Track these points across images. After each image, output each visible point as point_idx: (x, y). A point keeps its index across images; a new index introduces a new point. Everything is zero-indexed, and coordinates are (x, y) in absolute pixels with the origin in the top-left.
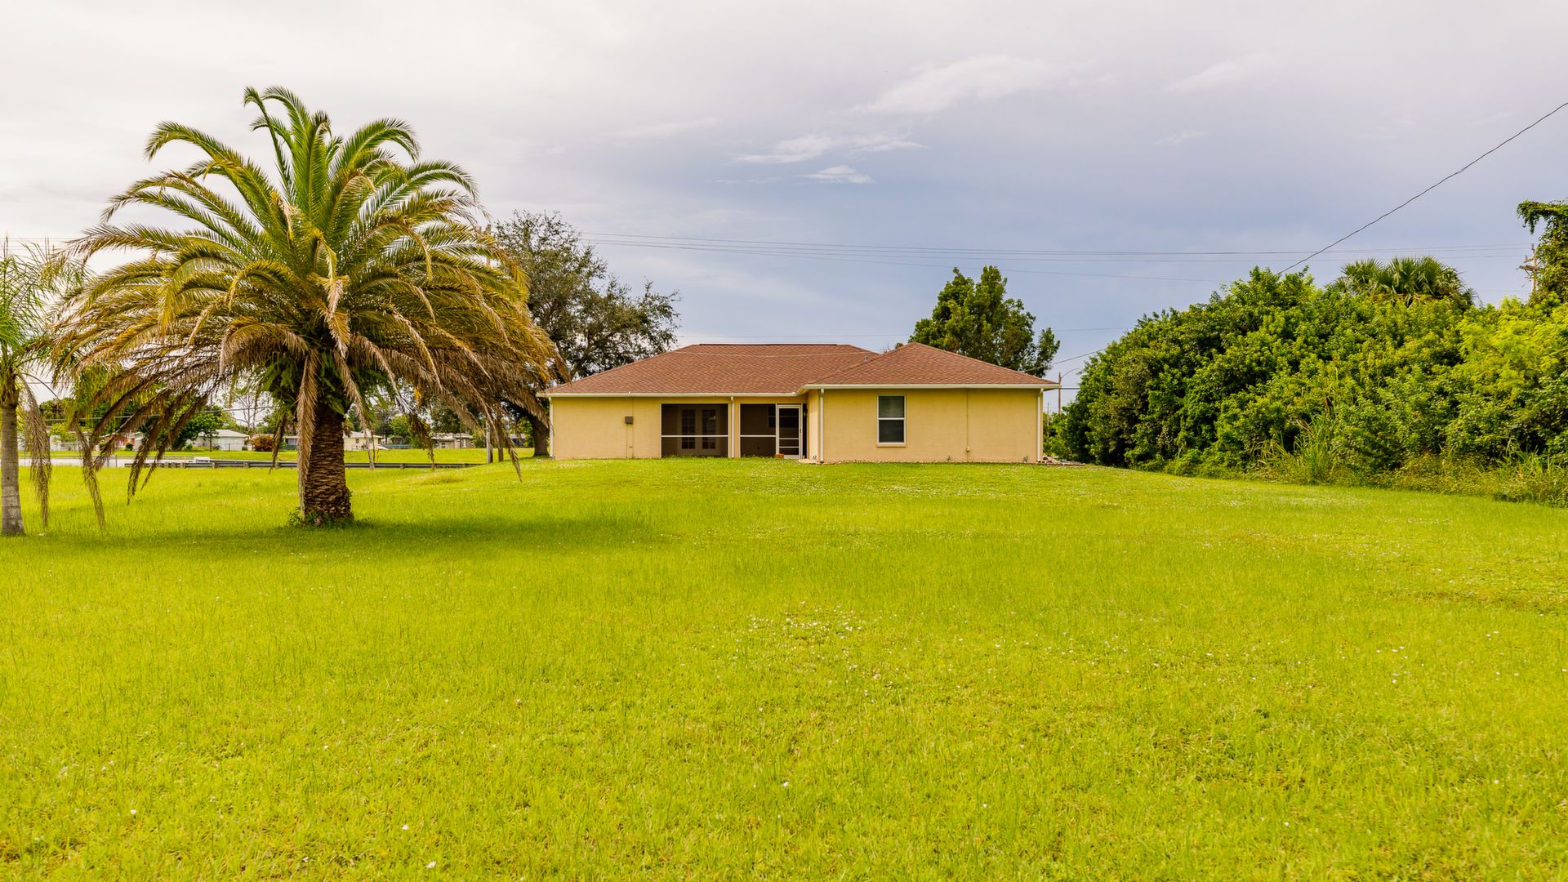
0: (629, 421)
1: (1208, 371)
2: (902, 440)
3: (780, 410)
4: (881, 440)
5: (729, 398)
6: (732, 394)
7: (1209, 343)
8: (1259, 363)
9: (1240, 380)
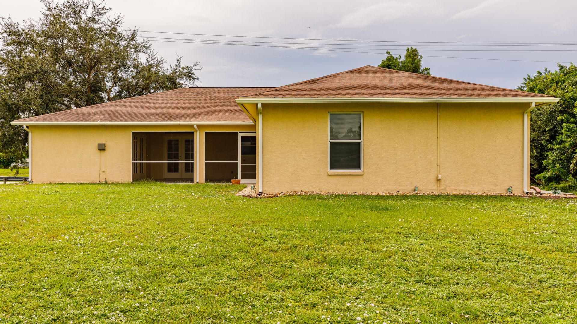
0: (102, 148)
2: (358, 167)
3: (242, 137)
4: (332, 167)
5: (192, 126)
6: (195, 123)
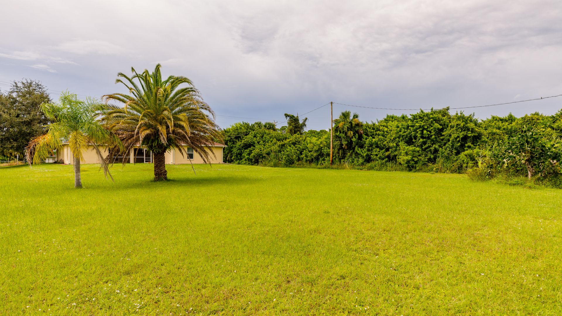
1: (239, 144)
2: (193, 158)
7: (238, 138)
8: (252, 143)
9: (247, 146)
